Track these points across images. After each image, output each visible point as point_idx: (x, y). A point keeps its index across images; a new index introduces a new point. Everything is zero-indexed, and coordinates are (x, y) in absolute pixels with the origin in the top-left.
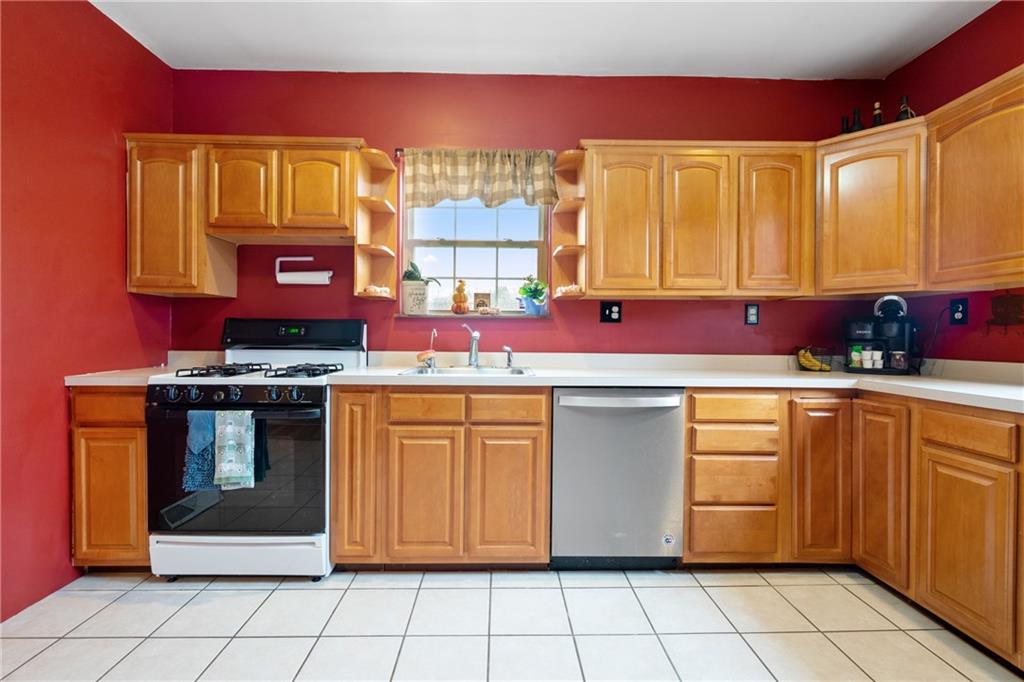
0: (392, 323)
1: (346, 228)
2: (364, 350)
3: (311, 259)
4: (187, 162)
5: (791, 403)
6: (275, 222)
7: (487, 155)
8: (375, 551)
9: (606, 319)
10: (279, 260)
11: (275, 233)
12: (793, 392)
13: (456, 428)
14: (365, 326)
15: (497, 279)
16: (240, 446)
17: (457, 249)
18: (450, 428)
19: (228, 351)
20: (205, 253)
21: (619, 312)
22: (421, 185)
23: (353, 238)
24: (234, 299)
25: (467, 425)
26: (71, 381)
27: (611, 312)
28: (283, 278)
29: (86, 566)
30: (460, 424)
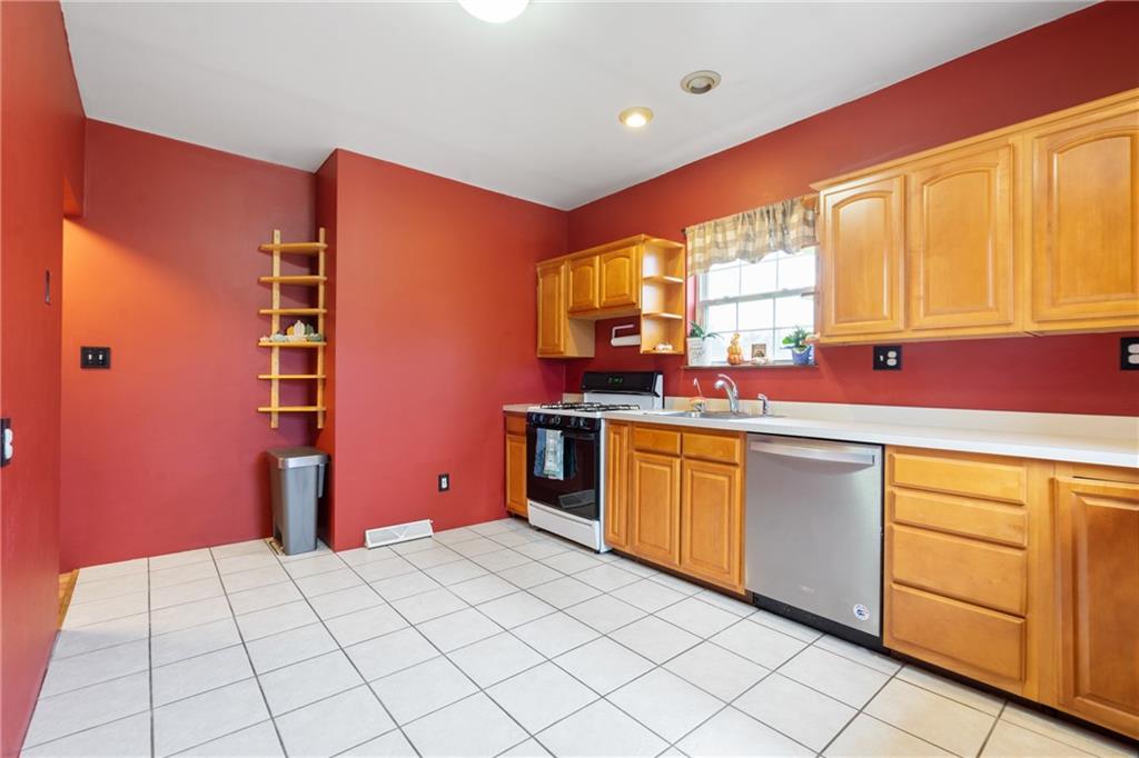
0: (682, 373)
1: (634, 304)
2: (658, 396)
3: (631, 326)
4: (558, 273)
5: (1052, 482)
6: (597, 306)
7: (749, 216)
8: (627, 543)
9: (881, 366)
10: (615, 328)
11: (598, 313)
12: (1057, 466)
13: (674, 459)
14: (660, 378)
15: (774, 329)
16: (555, 453)
17: (740, 304)
18: (669, 458)
19: (585, 395)
20: (568, 329)
21: (897, 358)
22: (697, 255)
23: (640, 310)
24: (592, 358)
25: (683, 458)
26: (507, 408)
27: (886, 358)
28: (616, 342)
29: (514, 512)
30: (677, 456)
